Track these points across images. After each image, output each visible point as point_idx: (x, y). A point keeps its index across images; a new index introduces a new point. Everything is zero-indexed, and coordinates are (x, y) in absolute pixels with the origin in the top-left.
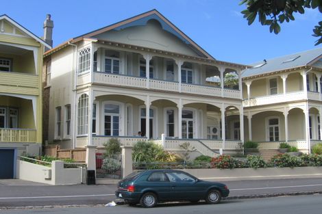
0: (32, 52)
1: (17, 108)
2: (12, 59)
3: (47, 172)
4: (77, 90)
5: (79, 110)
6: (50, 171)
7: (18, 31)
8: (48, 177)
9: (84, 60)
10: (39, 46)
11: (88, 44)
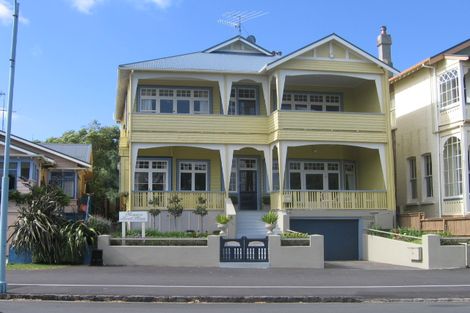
0: (372, 83)
1: (354, 162)
2: (341, 94)
3: (417, 252)
4: (440, 132)
5: (445, 161)
6: (421, 250)
7: (353, 55)
8: (417, 258)
9: (449, 88)
10: (382, 73)
11: (453, 63)
